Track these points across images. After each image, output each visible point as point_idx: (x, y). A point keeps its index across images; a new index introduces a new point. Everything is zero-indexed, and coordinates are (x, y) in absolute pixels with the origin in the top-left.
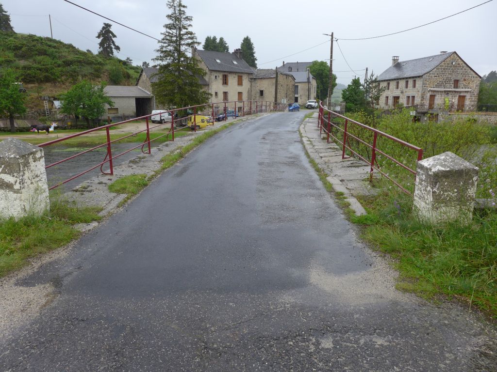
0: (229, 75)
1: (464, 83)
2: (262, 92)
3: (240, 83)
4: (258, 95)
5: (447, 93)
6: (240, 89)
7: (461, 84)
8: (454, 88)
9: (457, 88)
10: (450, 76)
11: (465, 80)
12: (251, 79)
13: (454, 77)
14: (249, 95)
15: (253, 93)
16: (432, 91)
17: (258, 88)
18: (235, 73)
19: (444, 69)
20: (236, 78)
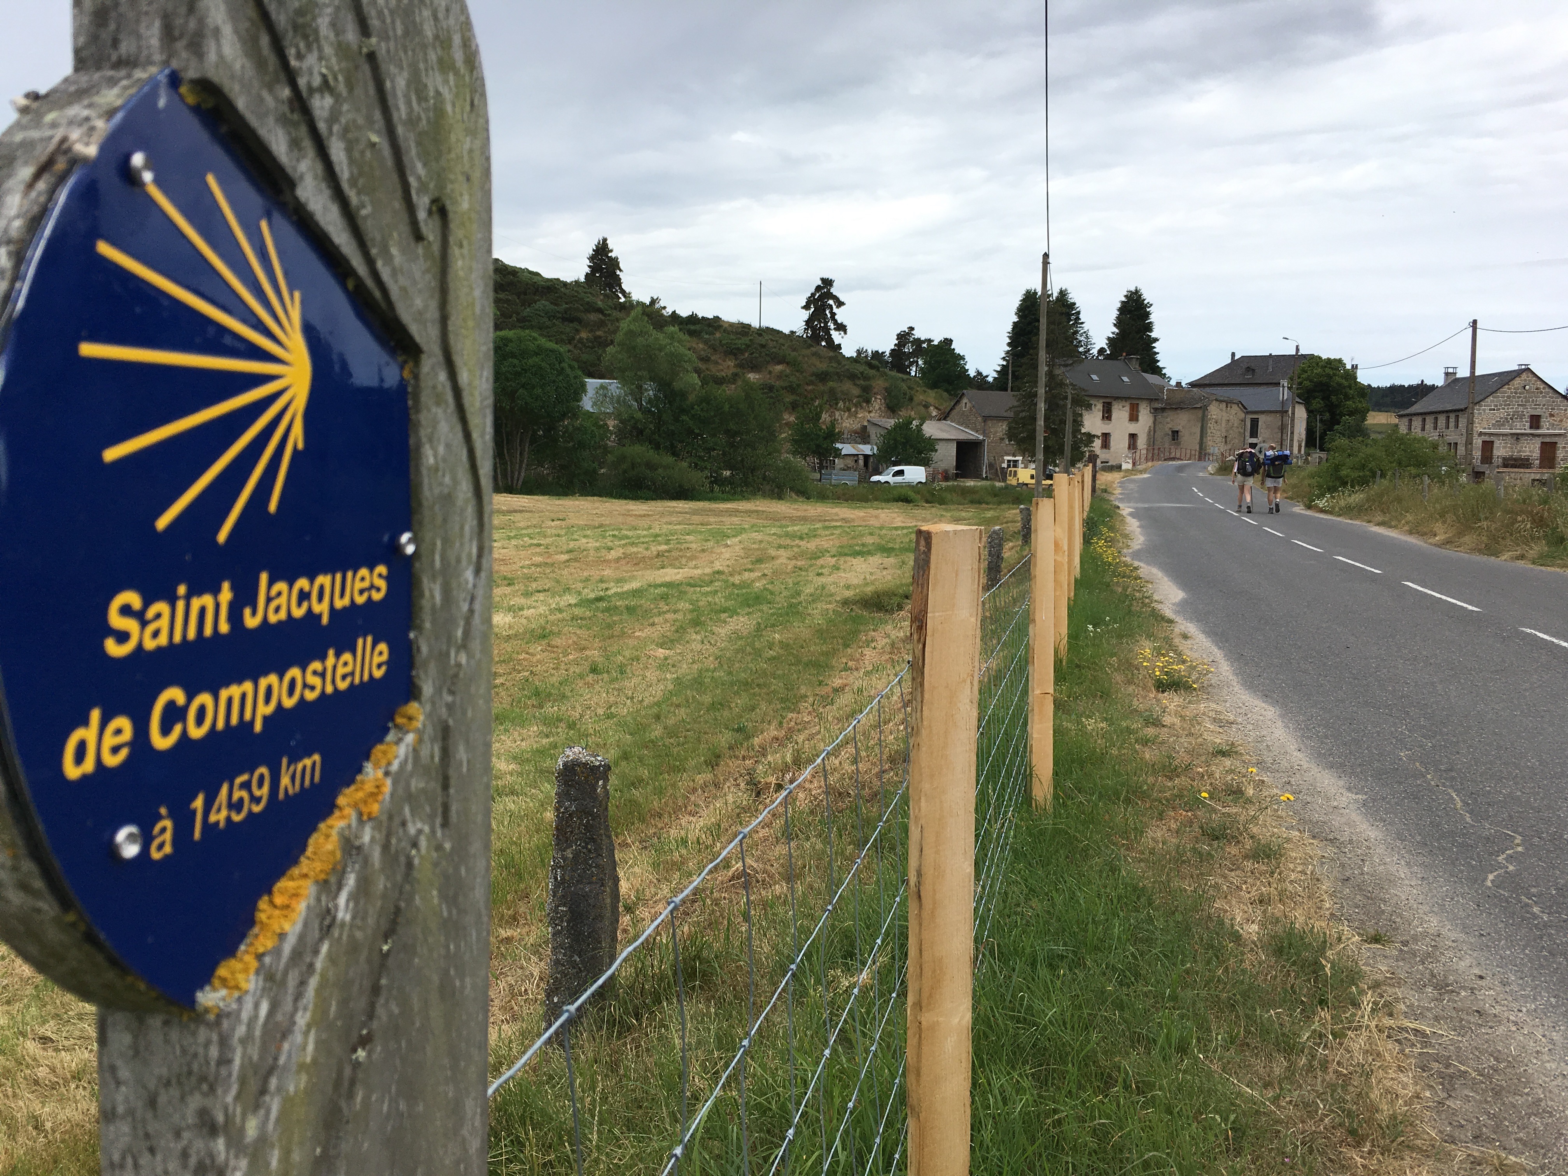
0: (1114, 403)
1: (1551, 420)
2: (1175, 434)
3: (1134, 418)
4: (1168, 439)
5: (1517, 437)
6: (1133, 428)
7: (1545, 422)
8: (1531, 427)
9: (1538, 428)
10: (1521, 409)
11: (1552, 415)
12: (1156, 409)
13: (1530, 411)
14: (1149, 439)
15: (1159, 434)
16: (1485, 434)
17: (1170, 426)
18: (1126, 399)
19: (1509, 397)
20: (1127, 408)
